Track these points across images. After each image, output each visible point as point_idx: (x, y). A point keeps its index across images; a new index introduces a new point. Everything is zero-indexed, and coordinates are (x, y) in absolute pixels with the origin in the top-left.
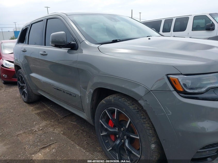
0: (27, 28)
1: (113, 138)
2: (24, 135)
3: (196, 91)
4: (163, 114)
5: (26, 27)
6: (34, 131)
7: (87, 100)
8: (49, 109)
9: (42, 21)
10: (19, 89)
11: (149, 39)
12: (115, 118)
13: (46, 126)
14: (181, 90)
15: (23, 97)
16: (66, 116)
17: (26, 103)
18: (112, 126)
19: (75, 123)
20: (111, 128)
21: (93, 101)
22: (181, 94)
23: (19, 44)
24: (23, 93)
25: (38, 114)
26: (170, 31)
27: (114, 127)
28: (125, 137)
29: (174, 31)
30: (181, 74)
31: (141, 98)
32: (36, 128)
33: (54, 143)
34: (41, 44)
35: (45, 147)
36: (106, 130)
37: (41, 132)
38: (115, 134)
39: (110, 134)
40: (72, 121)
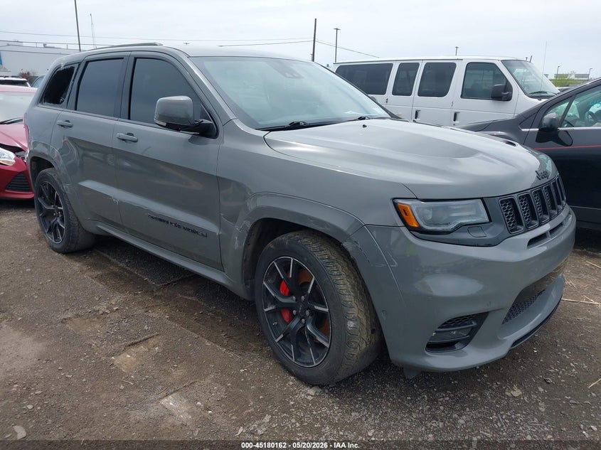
0: (73, 70)
1: (286, 316)
2: (78, 321)
3: (440, 228)
4: (383, 265)
5: (69, 66)
6: (101, 312)
7: (236, 243)
8: (122, 268)
9: (123, 58)
10: (39, 218)
11: (364, 126)
12: (291, 276)
13: (126, 303)
14: (416, 226)
15: (50, 238)
16: (169, 284)
17: (59, 253)
18: (287, 294)
19: (194, 299)
20: (284, 297)
21: (249, 245)
22: (414, 233)
23: (42, 104)
24: (53, 229)
25: (100, 278)
26: (410, 94)
27: (290, 294)
28: (307, 313)
29: (420, 94)
30: (417, 198)
31: (347, 237)
32: (103, 307)
33: (153, 337)
34: (118, 115)
35: (136, 343)
36: (274, 301)
37: (117, 315)
38: (290, 308)
39: (281, 309)
40: (185, 294)
